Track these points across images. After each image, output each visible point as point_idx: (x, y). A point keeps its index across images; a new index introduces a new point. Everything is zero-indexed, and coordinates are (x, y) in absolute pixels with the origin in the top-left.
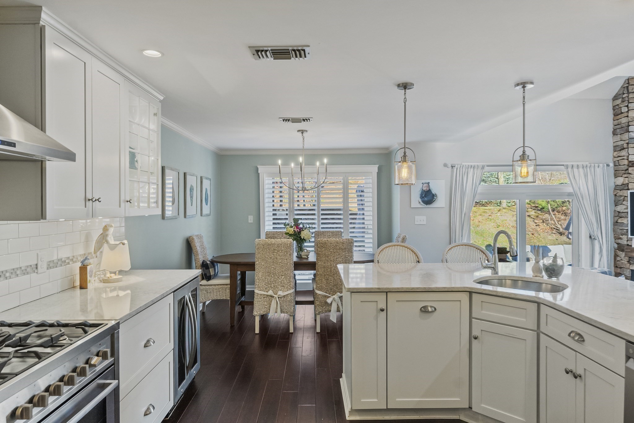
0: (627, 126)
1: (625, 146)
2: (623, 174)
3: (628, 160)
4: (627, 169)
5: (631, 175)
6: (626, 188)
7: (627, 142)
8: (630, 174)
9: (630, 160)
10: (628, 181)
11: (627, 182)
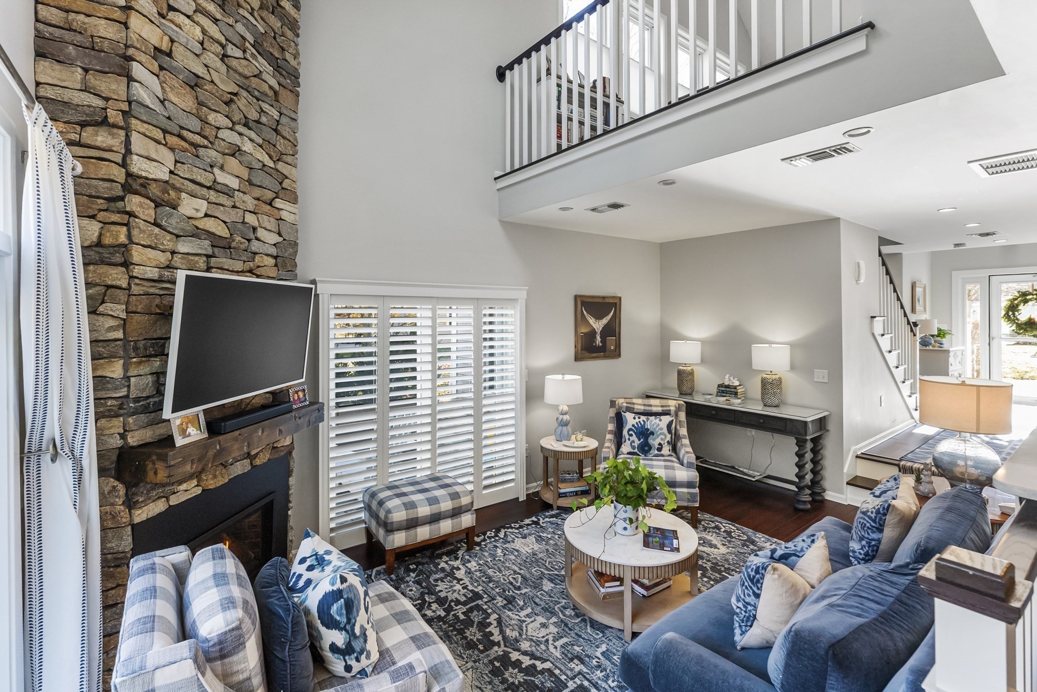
0: (117, 55)
1: (114, 116)
2: (100, 210)
3: (124, 165)
4: (122, 199)
5: (137, 220)
6: (118, 258)
7: (125, 107)
8: (131, 214)
9: (134, 169)
10: (129, 236)
11: (123, 239)
